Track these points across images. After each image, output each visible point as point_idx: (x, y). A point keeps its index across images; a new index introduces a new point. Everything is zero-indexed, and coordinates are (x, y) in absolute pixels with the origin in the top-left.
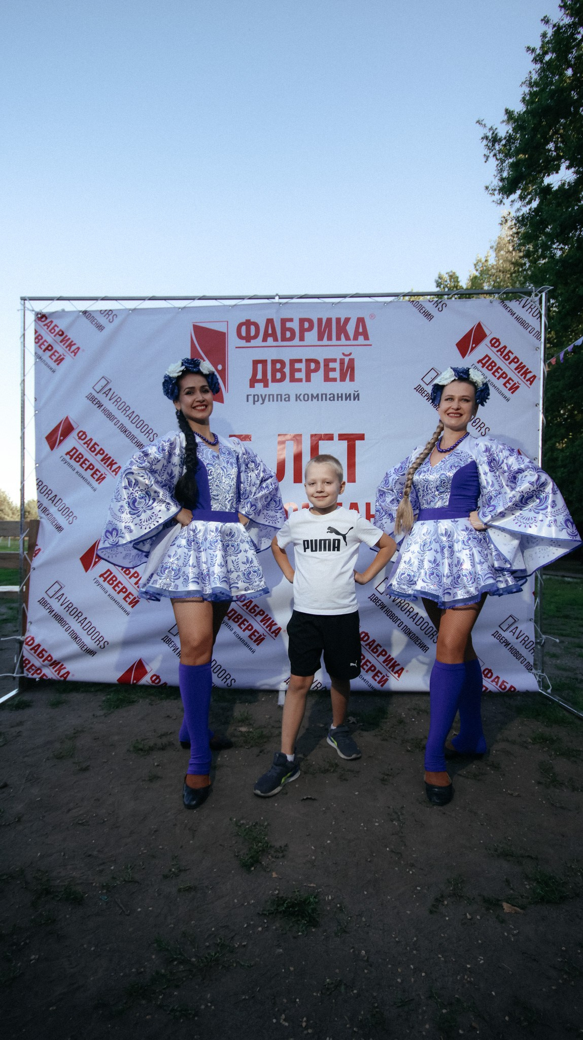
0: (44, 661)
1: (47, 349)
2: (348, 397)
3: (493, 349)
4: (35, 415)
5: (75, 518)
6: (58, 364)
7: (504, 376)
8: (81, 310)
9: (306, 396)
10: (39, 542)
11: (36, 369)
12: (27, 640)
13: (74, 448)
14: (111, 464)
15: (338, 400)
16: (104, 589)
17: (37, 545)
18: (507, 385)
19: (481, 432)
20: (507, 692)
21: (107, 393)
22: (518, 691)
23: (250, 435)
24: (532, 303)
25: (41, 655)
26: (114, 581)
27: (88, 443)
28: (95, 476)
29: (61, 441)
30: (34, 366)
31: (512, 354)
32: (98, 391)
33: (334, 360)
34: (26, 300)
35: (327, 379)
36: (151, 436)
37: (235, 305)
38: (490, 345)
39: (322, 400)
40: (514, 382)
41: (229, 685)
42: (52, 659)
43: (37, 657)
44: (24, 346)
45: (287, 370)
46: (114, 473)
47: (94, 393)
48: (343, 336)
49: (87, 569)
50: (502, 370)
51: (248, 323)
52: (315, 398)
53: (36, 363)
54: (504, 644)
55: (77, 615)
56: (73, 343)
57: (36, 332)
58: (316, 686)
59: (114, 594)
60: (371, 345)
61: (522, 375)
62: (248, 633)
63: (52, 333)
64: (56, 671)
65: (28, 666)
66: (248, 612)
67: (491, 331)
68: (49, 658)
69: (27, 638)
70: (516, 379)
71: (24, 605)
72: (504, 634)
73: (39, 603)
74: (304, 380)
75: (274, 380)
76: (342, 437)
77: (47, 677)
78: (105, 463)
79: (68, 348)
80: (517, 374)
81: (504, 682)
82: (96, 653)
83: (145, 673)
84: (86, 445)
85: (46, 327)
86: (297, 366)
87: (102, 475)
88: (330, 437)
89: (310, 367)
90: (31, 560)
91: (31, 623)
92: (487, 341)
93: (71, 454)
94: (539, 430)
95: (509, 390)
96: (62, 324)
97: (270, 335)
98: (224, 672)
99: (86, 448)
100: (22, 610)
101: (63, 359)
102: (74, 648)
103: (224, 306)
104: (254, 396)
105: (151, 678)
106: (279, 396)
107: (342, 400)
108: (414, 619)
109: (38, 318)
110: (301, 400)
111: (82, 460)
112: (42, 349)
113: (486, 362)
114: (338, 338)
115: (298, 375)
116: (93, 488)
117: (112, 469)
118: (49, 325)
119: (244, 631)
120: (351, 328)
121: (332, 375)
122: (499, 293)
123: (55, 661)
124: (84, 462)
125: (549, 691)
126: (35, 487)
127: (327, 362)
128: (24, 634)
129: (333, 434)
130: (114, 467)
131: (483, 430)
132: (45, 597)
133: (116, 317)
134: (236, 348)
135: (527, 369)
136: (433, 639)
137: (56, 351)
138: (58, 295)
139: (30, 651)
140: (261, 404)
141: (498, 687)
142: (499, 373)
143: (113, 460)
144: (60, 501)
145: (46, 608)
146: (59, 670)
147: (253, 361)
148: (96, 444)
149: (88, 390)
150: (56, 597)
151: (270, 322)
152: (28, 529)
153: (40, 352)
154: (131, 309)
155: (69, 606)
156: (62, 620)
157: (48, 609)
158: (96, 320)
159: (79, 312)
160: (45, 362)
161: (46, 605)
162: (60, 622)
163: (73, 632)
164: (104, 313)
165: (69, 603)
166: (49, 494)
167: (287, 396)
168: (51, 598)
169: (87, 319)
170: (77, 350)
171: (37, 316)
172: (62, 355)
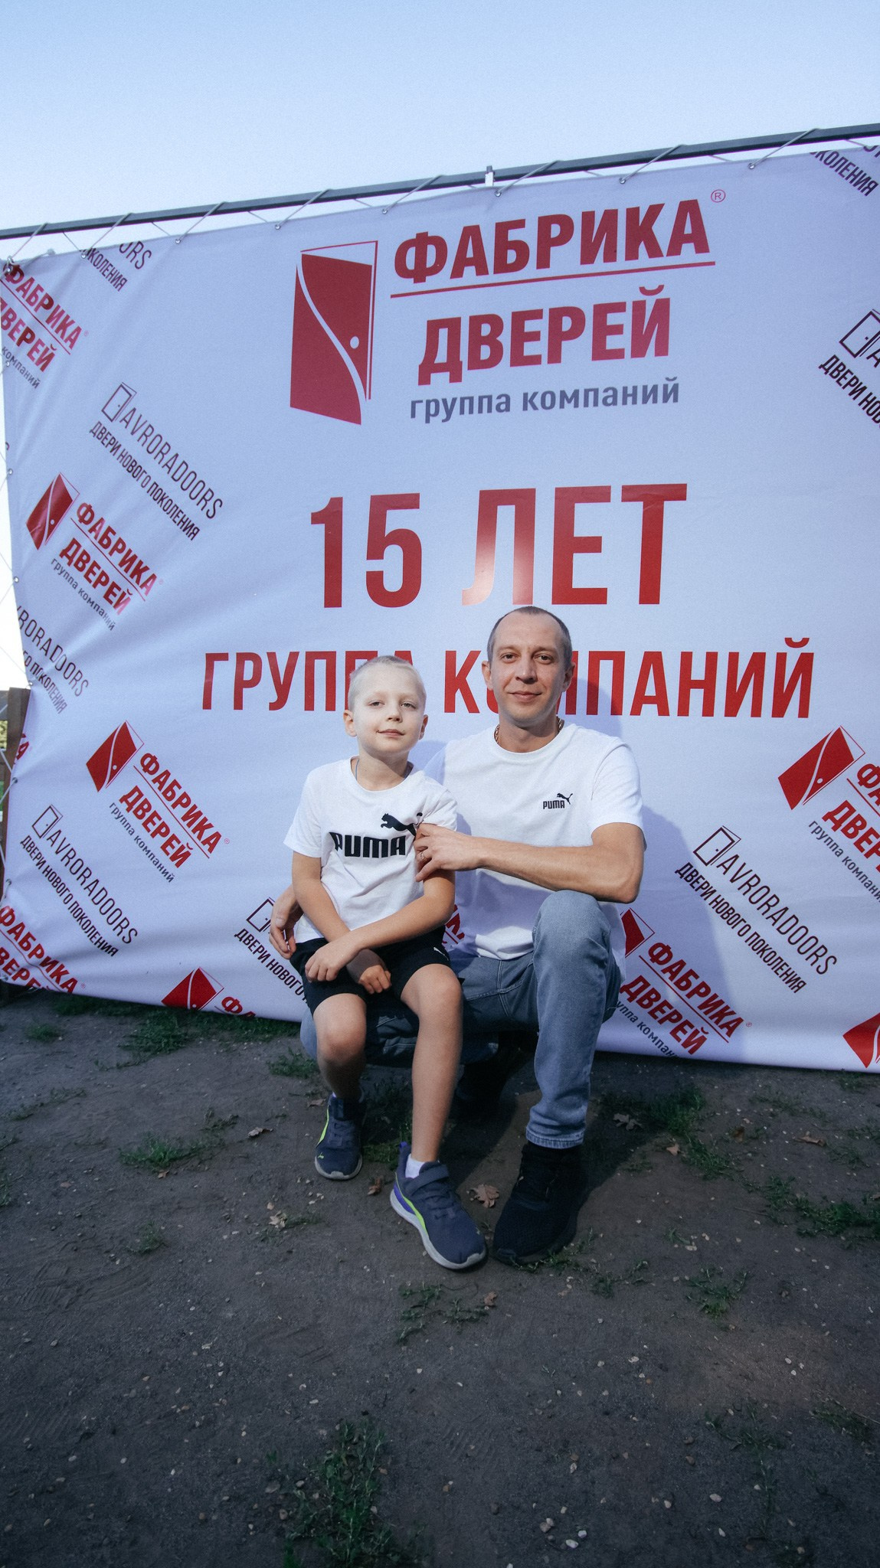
0: (30, 956)
1: (23, 338)
4: (8, 477)
5: (85, 683)
6: (43, 369)
8: (80, 249)
10: (27, 729)
11: (5, 383)
12: (3, 915)
13: (74, 542)
14: (139, 572)
15: (624, 403)
16: (127, 826)
17: (23, 736)
21: (128, 419)
25: (25, 945)
26: (145, 811)
27: (97, 528)
28: (111, 597)
29: (52, 528)
32: (112, 417)
35: (600, 353)
36: (210, 505)
37: (395, 205)
39: (586, 404)
42: (42, 954)
43: (18, 946)
45: (505, 339)
46: (145, 589)
47: (105, 423)
49: (99, 785)
51: (421, 241)
52: (569, 401)
53: (4, 370)
55: (82, 875)
56: (67, 322)
59: (145, 836)
60: (712, 263)
63: (32, 304)
65: (7, 962)
68: (39, 952)
73: (22, 847)
74: (545, 358)
76: (630, 493)
77: (39, 985)
78: (127, 570)
79: (61, 331)
82: (116, 949)
83: (211, 992)
84: (93, 534)
85: (21, 293)
86: (530, 326)
87: (123, 594)
88: (600, 495)
89: (560, 326)
90: (12, 764)
91: (10, 883)
93: (70, 553)
96: (48, 282)
99: (94, 540)
101: (52, 356)
103: (371, 211)
104: (428, 403)
105: (224, 1002)
107: (635, 402)
108: (777, 922)
111: (88, 566)
115: (530, 349)
116: (108, 622)
117: (142, 581)
118: (26, 288)
120: (662, 228)
121: (612, 343)
123: (48, 958)
124: (91, 571)
126: (17, 624)
127: (601, 311)
129: (609, 487)
130: (145, 576)
132: (31, 836)
133: (149, 257)
134: (393, 296)
136: (815, 965)
137: (40, 342)
139: (7, 934)
140: (442, 421)
143: (141, 563)
144: (59, 650)
146: (58, 975)
147: (429, 323)
148: (109, 529)
149: (93, 416)
150: (48, 836)
151: (471, 232)
153: (12, 346)
154: (178, 236)
155: (68, 855)
156: (58, 880)
157: (36, 857)
158: (112, 266)
159: (80, 253)
160: (21, 368)
161: (33, 849)
162: (55, 884)
163: (76, 905)
164: (127, 249)
165: (69, 848)
166: (40, 638)
167: (503, 399)
168: (40, 837)
169: (95, 268)
170: (75, 334)
171: (5, 271)
172: (49, 347)
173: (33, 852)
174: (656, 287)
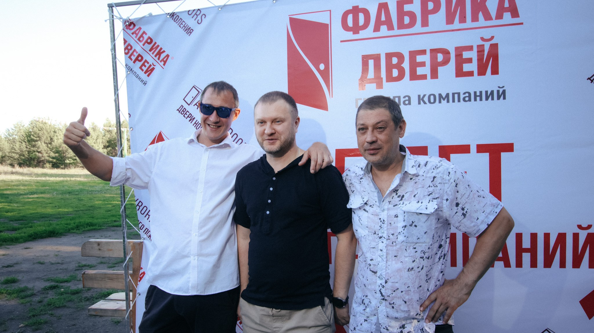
1: (137, 59)
2: (489, 96)
6: (148, 76)
8: (166, 13)
9: (432, 97)
10: (143, 264)
11: (127, 83)
15: (475, 100)
30: (126, 79)
32: (189, 104)
33: (470, 48)
34: (114, 7)
35: (460, 73)
39: (454, 101)
44: (115, 57)
45: (406, 65)
47: (186, 106)
48: (481, 15)
51: (356, 11)
52: (444, 99)
53: (127, 76)
57: (125, 42)
60: (522, 24)
63: (141, 41)
71: (132, 330)
74: (429, 76)
75: (390, 79)
76: (481, 148)
79: (158, 56)
85: (135, 35)
86: (419, 59)
88: (465, 149)
89: (437, 59)
90: (137, 285)
96: (150, 30)
97: (383, 23)
101: (153, 69)
107: (481, 100)
109: (126, 26)
110: (425, 103)
112: (131, 59)
114: (475, 19)
115: (420, 71)
118: (137, 32)
120: (492, 4)
121: (467, 67)
127: (459, 50)
129: (469, 146)
133: (205, 18)
134: (341, 41)
137: (146, 61)
147: (363, 56)
149: (179, 102)
151: (383, 7)
152: (132, 252)
153: (131, 63)
154: (220, 6)
158: (184, 22)
159: (166, 15)
160: (136, 75)
164: (192, 13)
167: (407, 98)
169: (175, 23)
170: (166, 58)
171: (126, 24)
172: (152, 64)
174: (490, 37)
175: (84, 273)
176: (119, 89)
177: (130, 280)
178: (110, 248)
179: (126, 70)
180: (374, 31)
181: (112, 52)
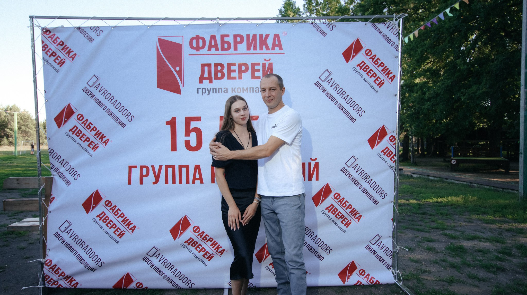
0: (59, 276)
1: (52, 55)
3: (367, 56)
4: (46, 103)
5: (79, 175)
6: (60, 66)
7: (374, 75)
8: (74, 26)
9: (239, 89)
10: (53, 192)
11: (44, 70)
12: (47, 262)
13: (75, 126)
14: (102, 138)
16: (100, 225)
17: (52, 195)
18: (377, 81)
19: (359, 114)
20: (374, 284)
21: (97, 87)
22: (381, 284)
23: (200, 117)
24: (393, 25)
25: (57, 272)
26: (107, 220)
27: (85, 122)
28: (91, 146)
29: (65, 122)
30: (43, 67)
31: (380, 60)
32: (91, 85)
33: (259, 64)
34: (34, 18)
35: (254, 77)
36: (130, 117)
37: (188, 25)
38: (365, 54)
40: (381, 80)
41: (191, 287)
42: (65, 274)
43: (54, 273)
44: (35, 52)
45: (225, 71)
46: (105, 144)
47: (88, 87)
48: (264, 47)
49: (87, 211)
50: (373, 71)
51: (198, 38)
52: (245, 91)
53: (44, 65)
54: (373, 253)
55: (81, 244)
56: (71, 51)
57: (43, 42)
58: (249, 286)
59: (107, 229)
60: (284, 53)
61: (386, 75)
62: (202, 253)
63: (55, 43)
64: (68, 283)
65: (48, 280)
66: (202, 240)
67: (366, 45)
68: (63, 274)
69: (47, 261)
70: (382, 78)
71: (44, 237)
72: (373, 247)
73: (54, 236)
74: (237, 78)
75: (217, 78)
77: (62, 287)
78: (97, 137)
79: (68, 54)
80: (383, 74)
81: (372, 277)
82: (96, 269)
83: (132, 281)
84: (83, 124)
85: (50, 39)
86: (233, 68)
87: (96, 145)
89: (242, 68)
90: (48, 206)
91: (49, 250)
92: (363, 51)
93: (73, 130)
94: (397, 112)
95: (378, 85)
96: (62, 37)
97: (213, 46)
98: (186, 279)
99: (84, 126)
100: (42, 241)
101: (64, 62)
102: (81, 267)
103: (181, 25)
104: (202, 89)
105: (136, 285)
106: (220, 90)
108: (314, 240)
109: (44, 32)
110: (235, 92)
111: (81, 135)
112: (48, 55)
113: (362, 66)
114: (261, 49)
115: (233, 75)
116: (90, 154)
117: (103, 141)
118: (52, 37)
119: (199, 252)
120: (270, 42)
121: (257, 74)
122: (371, 18)
123: (67, 276)
124: (82, 136)
125: (401, 283)
127: (253, 65)
128: (44, 258)
130: (104, 139)
131: (360, 112)
132: (58, 232)
133: (102, 32)
134: (189, 55)
135: (390, 71)
136: (326, 252)
137: (59, 56)
138: (59, 15)
139: (49, 270)
140: (207, 95)
141: (368, 282)
142: (371, 73)
143: (103, 135)
144: (67, 163)
145: (60, 239)
146: (71, 281)
147: (201, 64)
148: (90, 123)
149: (83, 85)
150: (66, 231)
151: (213, 37)
152: (45, 184)
153: (47, 57)
154: (113, 26)
155: (76, 238)
156: (71, 247)
157: (61, 240)
158: (88, 34)
159: (74, 28)
160: (51, 65)
161: (59, 237)
162: (70, 248)
163: (79, 255)
164: (93, 29)
165: (75, 235)
166: (58, 159)
167: (226, 89)
168: (62, 232)
169: (81, 33)
170: (74, 56)
172: (63, 59)
173: (60, 238)
174: (268, 59)
175: (5, 201)
176: (37, 73)
177: (43, 204)
178: (27, 182)
179: (43, 61)
180: (208, 50)
181: (32, 48)
